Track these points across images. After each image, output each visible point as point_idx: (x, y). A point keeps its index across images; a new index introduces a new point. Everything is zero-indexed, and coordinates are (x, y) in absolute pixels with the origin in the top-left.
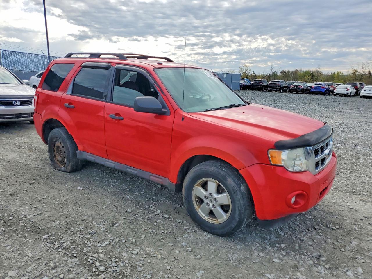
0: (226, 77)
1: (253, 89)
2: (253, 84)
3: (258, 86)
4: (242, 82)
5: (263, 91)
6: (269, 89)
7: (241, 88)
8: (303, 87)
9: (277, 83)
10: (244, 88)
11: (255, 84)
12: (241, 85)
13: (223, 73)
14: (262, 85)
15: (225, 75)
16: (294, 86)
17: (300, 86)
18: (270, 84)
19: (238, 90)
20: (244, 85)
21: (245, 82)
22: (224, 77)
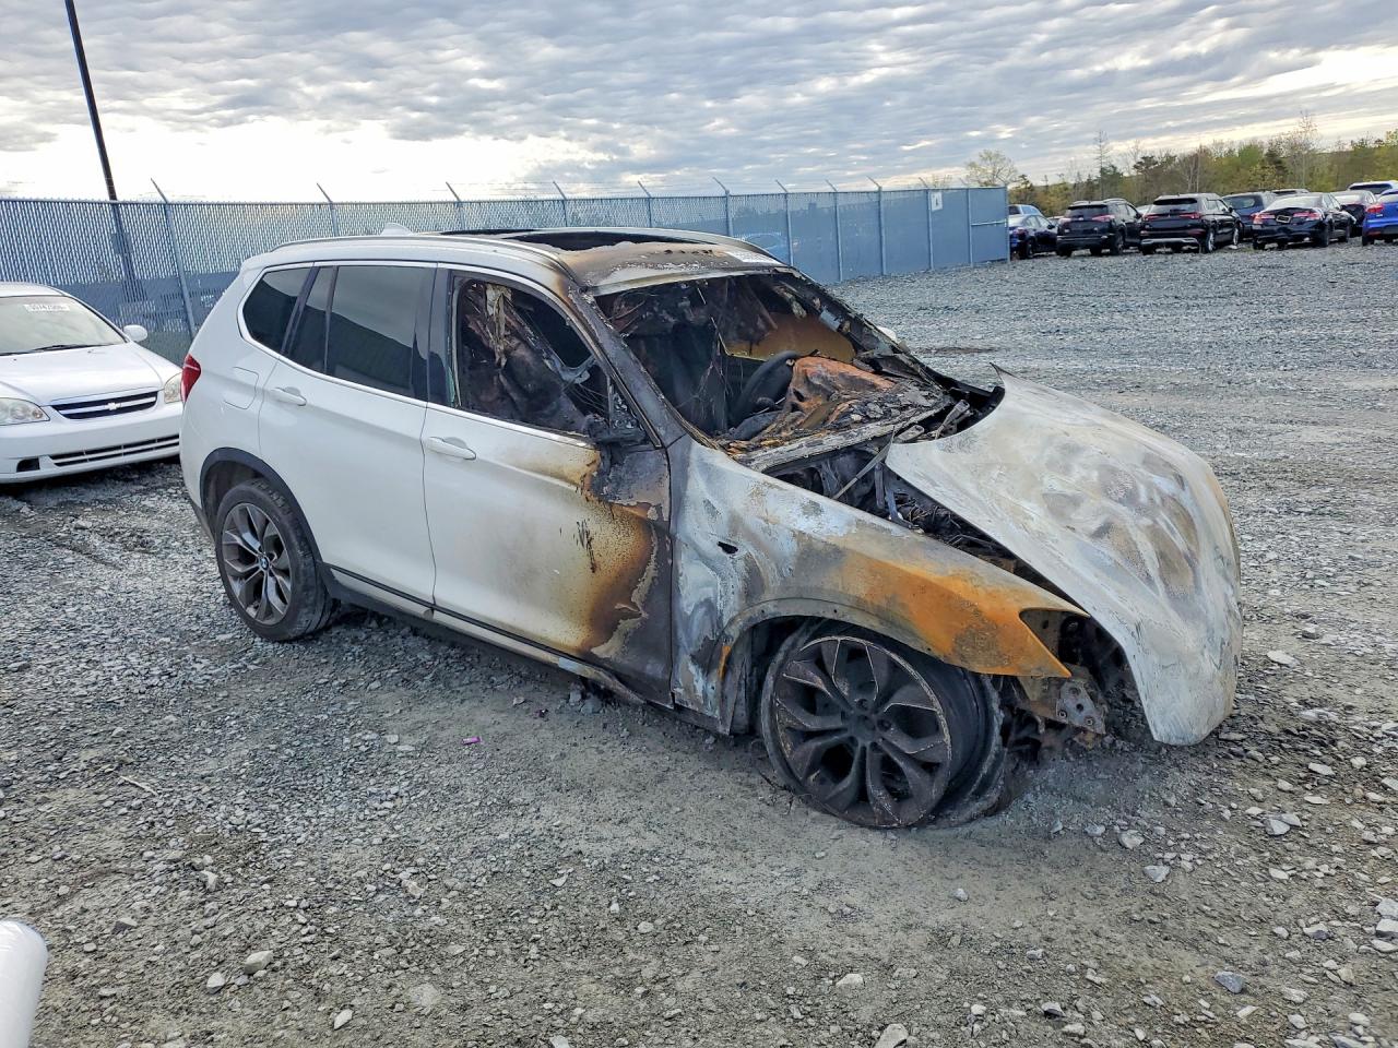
0: (940, 207)
1: (1065, 251)
2: (1066, 225)
3: (1092, 231)
4: (1013, 221)
5: (1115, 253)
6: (1145, 242)
7: (1012, 250)
8: (1319, 214)
9: (1186, 207)
10: (1027, 247)
11: (1080, 227)
12: (1011, 236)
13: (927, 191)
14: (1110, 227)
15: (938, 195)
16: (1271, 213)
17: (1303, 211)
18: (1151, 218)
19: (1003, 261)
20: (1022, 235)
21: (1024, 222)
22: (934, 208)
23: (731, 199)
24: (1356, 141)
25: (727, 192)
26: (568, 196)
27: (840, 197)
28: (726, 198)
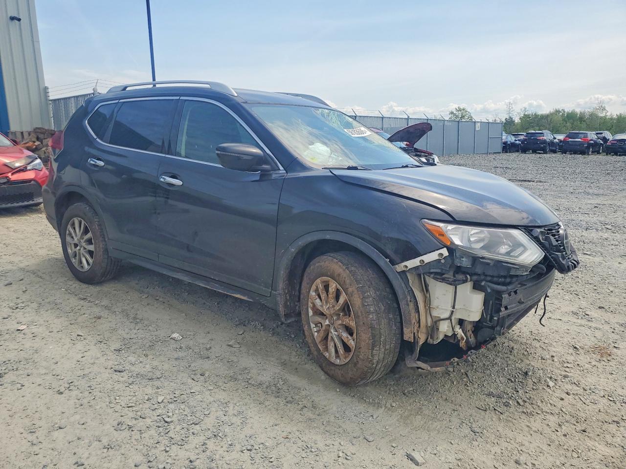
0: (479, 128)
2: (525, 140)
15: (479, 124)
22: (477, 129)
23: (409, 120)
24: (618, 114)
25: (408, 117)
26: (358, 115)
27: (446, 122)
28: (408, 119)
